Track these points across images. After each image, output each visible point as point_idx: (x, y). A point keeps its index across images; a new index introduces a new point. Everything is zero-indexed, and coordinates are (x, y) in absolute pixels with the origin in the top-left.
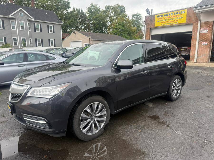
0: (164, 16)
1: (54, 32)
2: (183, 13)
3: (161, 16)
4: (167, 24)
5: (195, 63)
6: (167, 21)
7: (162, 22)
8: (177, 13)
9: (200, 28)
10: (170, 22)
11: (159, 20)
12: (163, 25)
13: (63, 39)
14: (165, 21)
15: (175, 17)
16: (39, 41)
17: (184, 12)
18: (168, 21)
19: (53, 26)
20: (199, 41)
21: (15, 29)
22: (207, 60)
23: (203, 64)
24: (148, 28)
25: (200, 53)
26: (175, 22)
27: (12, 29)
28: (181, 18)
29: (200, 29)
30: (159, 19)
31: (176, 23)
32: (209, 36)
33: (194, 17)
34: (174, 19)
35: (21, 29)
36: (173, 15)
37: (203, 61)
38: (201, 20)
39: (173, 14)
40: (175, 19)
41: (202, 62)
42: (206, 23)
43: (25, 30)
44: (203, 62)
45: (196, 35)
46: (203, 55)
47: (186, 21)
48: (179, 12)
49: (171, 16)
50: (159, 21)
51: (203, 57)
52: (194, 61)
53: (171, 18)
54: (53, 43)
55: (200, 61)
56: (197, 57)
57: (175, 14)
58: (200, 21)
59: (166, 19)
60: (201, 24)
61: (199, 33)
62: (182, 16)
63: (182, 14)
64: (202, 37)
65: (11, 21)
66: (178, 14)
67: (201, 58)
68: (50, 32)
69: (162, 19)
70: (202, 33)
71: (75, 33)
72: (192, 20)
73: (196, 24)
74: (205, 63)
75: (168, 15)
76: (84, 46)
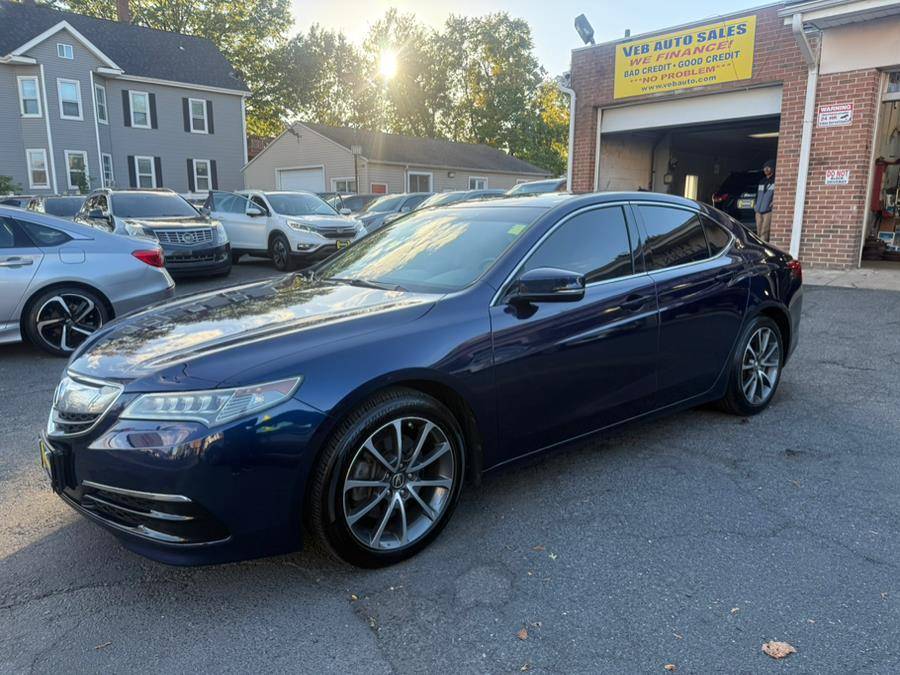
0: (655, 49)
1: (211, 130)
2: (738, 33)
3: (640, 48)
4: (668, 89)
6: (667, 72)
7: (647, 76)
8: (713, 35)
9: (816, 105)
10: (685, 79)
11: (635, 67)
12: (648, 91)
13: (250, 158)
14: (659, 74)
15: (705, 55)
16: (145, 168)
17: (744, 31)
18: (672, 70)
19: (209, 104)
20: (810, 164)
21: (37, 113)
22: (848, 256)
23: (828, 272)
24: (586, 106)
25: (816, 222)
26: (703, 76)
27: (26, 112)
28: (731, 56)
29: (816, 110)
30: (632, 64)
31: (708, 82)
32: (858, 142)
33: (790, 50)
34: (699, 61)
35: (65, 114)
36: (695, 43)
37: (829, 260)
38: (819, 65)
40: (704, 60)
41: (823, 267)
42: (844, 78)
43: (81, 118)
44: (828, 263)
45: (797, 137)
46: (831, 232)
47: (753, 71)
48: (722, 30)
49: (687, 47)
50: (632, 73)
51: (830, 241)
53: (686, 57)
54: (207, 175)
56: (802, 240)
58: (815, 71)
59: (663, 61)
60: (818, 85)
61: (811, 124)
62: (733, 49)
63: (735, 37)
64: (824, 147)
65: (19, 78)
66: (718, 41)
67: (821, 245)
68: (194, 128)
69: (647, 66)
70: (823, 129)
71: (297, 134)
72: (777, 67)
73: (798, 84)
74: (836, 269)
75: (670, 45)
76: (334, 189)
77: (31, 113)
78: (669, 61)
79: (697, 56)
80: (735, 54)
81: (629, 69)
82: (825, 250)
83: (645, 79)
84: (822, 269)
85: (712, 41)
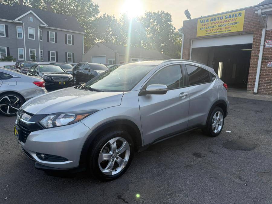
0: (211, 21)
1: (73, 44)
2: (239, 16)
3: (206, 21)
4: (214, 34)
5: (255, 94)
6: (214, 28)
7: (207, 29)
8: (230, 16)
9: (265, 40)
10: (220, 31)
11: (204, 27)
12: (208, 34)
13: (84, 53)
14: (212, 29)
15: (227, 23)
16: (53, 54)
18: (216, 28)
20: (262, 60)
21: (22, 37)
23: (268, 96)
24: (187, 39)
26: (226, 30)
27: (18, 37)
29: (265, 42)
31: (228, 32)
33: (257, 22)
34: (225, 25)
35: (30, 38)
36: (224, 19)
38: (266, 27)
39: (224, 17)
40: (227, 24)
41: (266, 94)
43: (34, 39)
44: (268, 93)
45: (258, 50)
46: (269, 82)
47: (243, 28)
48: (233, 15)
49: (222, 20)
50: (203, 29)
51: (269, 86)
52: (254, 91)
53: (221, 24)
54: (71, 57)
55: (263, 91)
56: (259, 85)
57: (227, 18)
58: (265, 29)
59: (213, 25)
60: (266, 33)
61: (263, 47)
62: (237, 21)
64: (267, 54)
65: (17, 27)
67: (265, 87)
68: (68, 43)
69: (208, 26)
70: (267, 48)
71: (98, 46)
72: (252, 27)
73: (259, 33)
74: (270, 95)
75: (216, 20)
76: (109, 63)
77: (20, 37)
78: (215, 25)
79: (225, 23)
80: (237, 23)
81: (202, 27)
82: (267, 89)
83: (207, 31)
84: (266, 95)
85: (230, 18)
